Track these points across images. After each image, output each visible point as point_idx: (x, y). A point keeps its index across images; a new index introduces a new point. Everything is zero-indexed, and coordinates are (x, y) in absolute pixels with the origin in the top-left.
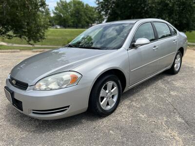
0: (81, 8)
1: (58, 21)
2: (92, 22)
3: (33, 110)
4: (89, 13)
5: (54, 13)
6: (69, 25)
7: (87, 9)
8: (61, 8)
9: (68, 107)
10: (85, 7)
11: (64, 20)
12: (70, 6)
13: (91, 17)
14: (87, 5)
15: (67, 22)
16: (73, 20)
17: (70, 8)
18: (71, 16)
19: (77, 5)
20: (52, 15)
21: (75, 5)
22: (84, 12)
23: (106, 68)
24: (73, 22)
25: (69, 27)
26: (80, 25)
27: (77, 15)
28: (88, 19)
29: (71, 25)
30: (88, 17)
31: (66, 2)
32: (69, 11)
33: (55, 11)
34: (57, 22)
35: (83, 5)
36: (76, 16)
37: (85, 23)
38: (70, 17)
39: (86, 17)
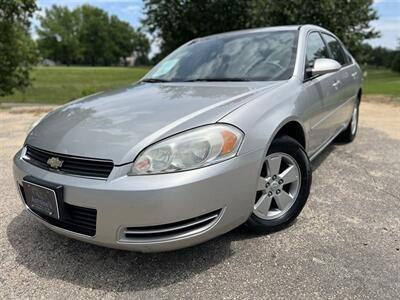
0: (102, 23)
1: (51, 51)
2: (125, 53)
3: (129, 229)
4: (119, 34)
5: (40, 33)
6: (76, 59)
7: (115, 27)
8: (56, 21)
9: (218, 212)
10: (110, 22)
11: (65, 47)
12: (77, 19)
13: (125, 43)
14: (114, 18)
15: (72, 51)
16: (83, 49)
17: (77, 24)
18: (80, 40)
19: (92, 18)
20: (35, 37)
21: (87, 16)
22: (110, 32)
23: (285, 118)
24: (85, 53)
25: (75, 63)
26: (101, 59)
27: (92, 38)
28: (117, 49)
29: (80, 59)
30: (117, 43)
31: (66, 8)
32: (75, 28)
33: (42, 29)
34: (47, 52)
35: (105, 18)
36: (92, 41)
37: (111, 55)
38: (77, 42)
39: (113, 43)
